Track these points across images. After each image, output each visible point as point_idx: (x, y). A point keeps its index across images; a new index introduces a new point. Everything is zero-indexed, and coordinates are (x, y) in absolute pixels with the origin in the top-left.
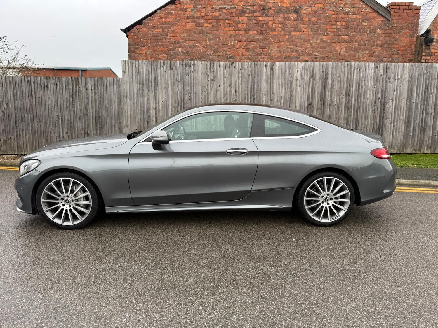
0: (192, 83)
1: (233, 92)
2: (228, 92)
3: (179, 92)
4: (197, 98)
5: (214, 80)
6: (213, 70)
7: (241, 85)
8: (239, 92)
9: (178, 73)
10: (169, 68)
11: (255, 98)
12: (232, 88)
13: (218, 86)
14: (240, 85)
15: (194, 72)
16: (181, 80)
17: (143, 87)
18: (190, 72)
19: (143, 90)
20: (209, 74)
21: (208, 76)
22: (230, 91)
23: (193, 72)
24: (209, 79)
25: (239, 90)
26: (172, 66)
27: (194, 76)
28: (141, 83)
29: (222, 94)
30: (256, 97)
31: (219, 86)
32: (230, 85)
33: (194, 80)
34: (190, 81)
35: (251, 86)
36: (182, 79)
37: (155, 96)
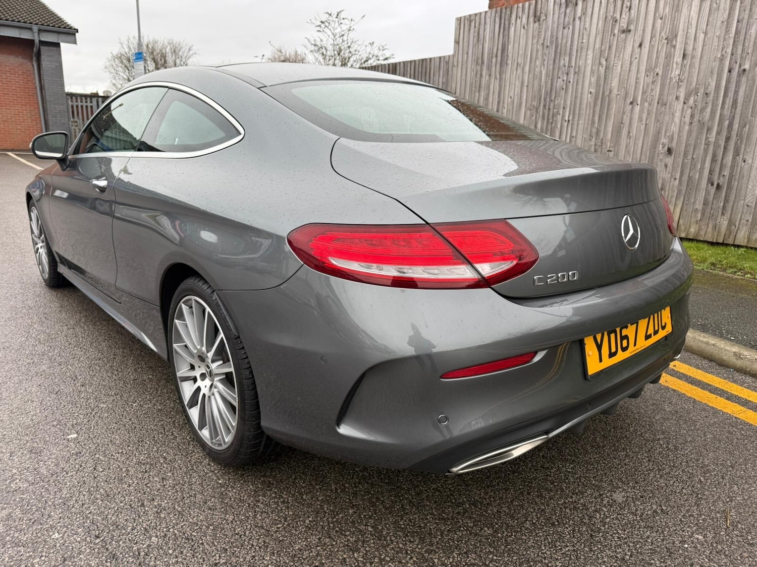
0: (575, 47)
1: (678, 58)
2: (662, 60)
3: (544, 72)
4: (580, 83)
5: (630, 31)
6: (629, 4)
7: (706, 33)
8: (693, 57)
9: (547, 28)
10: (531, 19)
11: (744, 70)
12: (675, 47)
13: (637, 44)
14: (702, 36)
15: (583, 18)
16: (551, 43)
17: (481, 70)
18: (574, 19)
19: (481, 75)
20: (618, 17)
21: (616, 21)
22: (669, 56)
23: (580, 18)
24: (616, 31)
25: (694, 49)
26: (538, 13)
27: (582, 27)
28: (479, 61)
29: (643, 68)
30: (747, 67)
31: (640, 46)
32: (670, 40)
33: (581, 37)
34: (569, 43)
35: (737, 32)
36: (555, 39)
37: (500, 86)
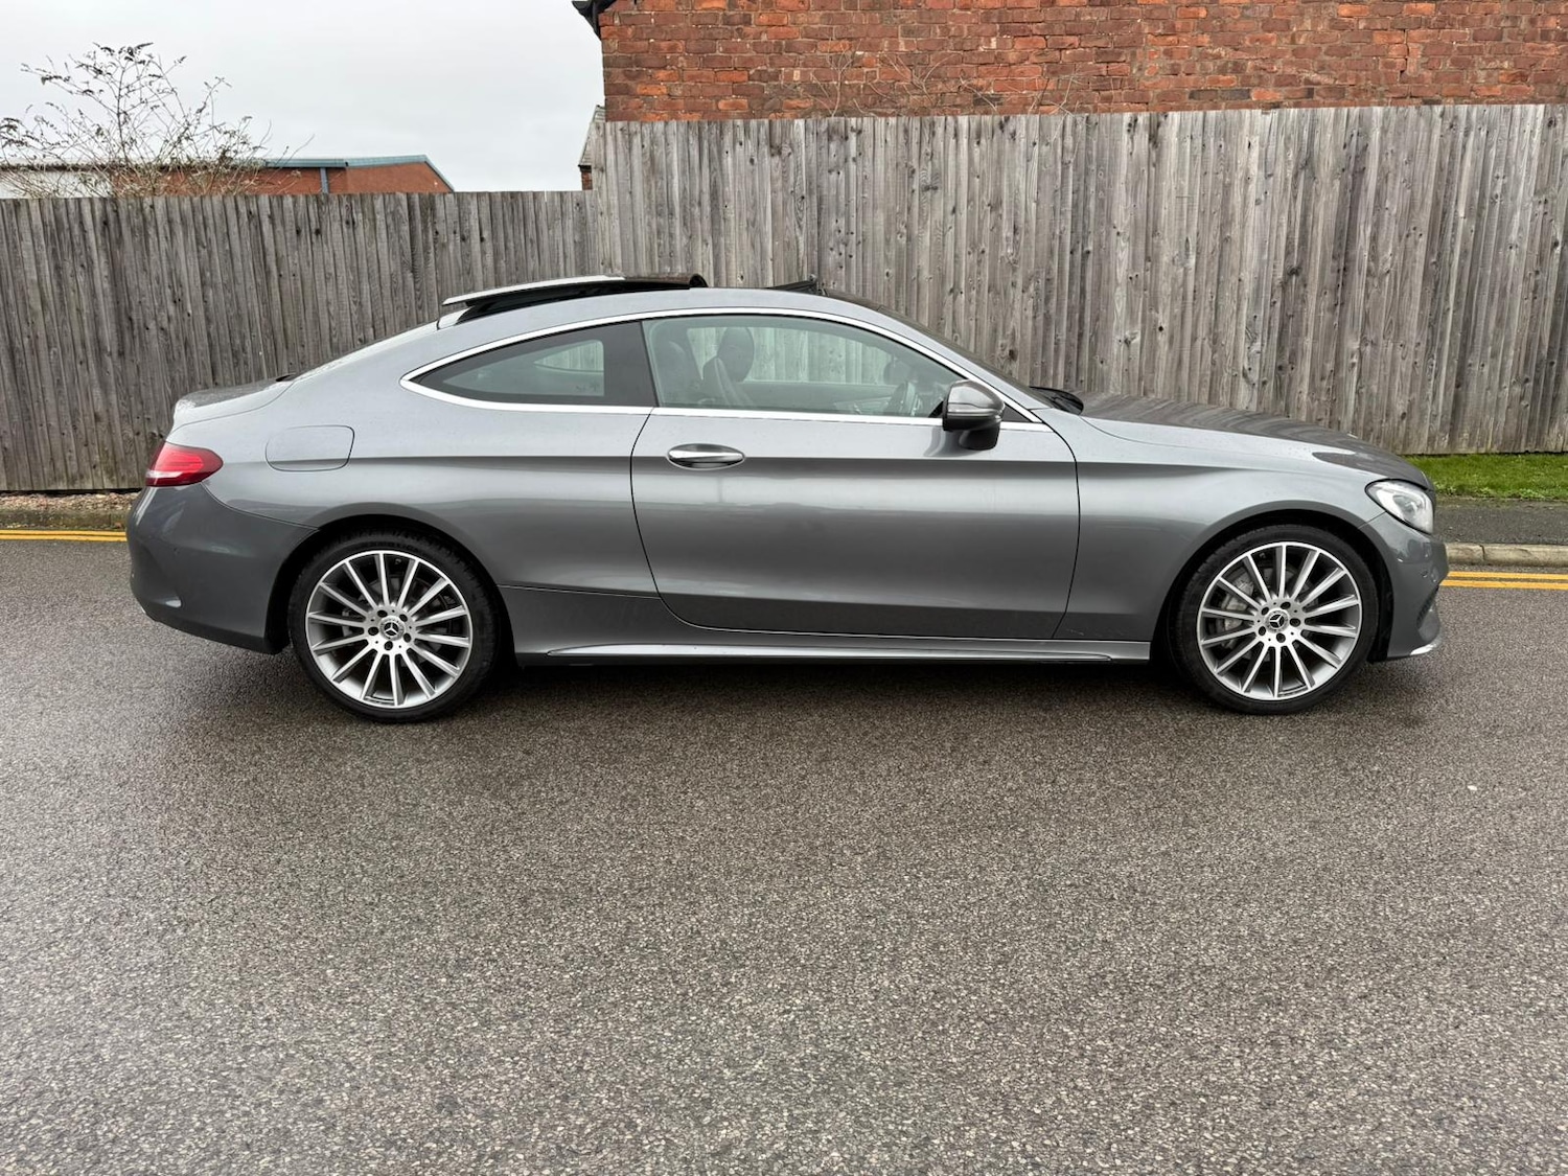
0: (853, 203)
1: (1006, 232)
2: (987, 234)
3: (802, 240)
4: (869, 259)
5: (936, 189)
6: (929, 151)
7: (1038, 202)
8: (1027, 232)
9: (798, 167)
10: (766, 149)
11: (1088, 252)
12: (1001, 216)
13: (950, 208)
14: (1034, 205)
15: (859, 160)
16: (810, 192)
17: (671, 226)
18: (846, 160)
19: (671, 236)
20: (916, 166)
21: (913, 172)
22: (996, 227)
23: (854, 160)
24: (915, 186)
25: (1026, 221)
26: (777, 141)
27: (860, 174)
28: (662, 208)
29: (963, 241)
30: (1090, 248)
31: (954, 211)
32: (995, 206)
33: (860, 189)
34: (842, 197)
35: (1075, 205)
36: (814, 188)
37: (716, 257)
